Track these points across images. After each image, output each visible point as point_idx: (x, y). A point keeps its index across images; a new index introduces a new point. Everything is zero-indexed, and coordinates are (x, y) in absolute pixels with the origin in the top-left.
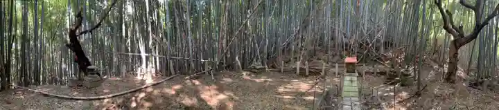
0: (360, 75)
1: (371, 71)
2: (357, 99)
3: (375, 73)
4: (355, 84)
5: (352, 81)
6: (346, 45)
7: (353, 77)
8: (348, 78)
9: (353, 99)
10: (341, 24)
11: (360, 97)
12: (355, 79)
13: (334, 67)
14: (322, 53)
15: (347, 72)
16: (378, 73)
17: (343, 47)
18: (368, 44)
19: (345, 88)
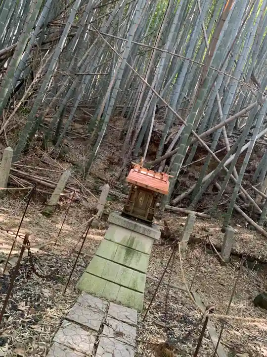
0: (169, 238)
1: (213, 241)
2: (133, 315)
3: (226, 256)
4: (142, 262)
5: (130, 250)
6: (156, 141)
7: (138, 238)
8: (119, 235)
9: (114, 309)
10: (159, 70)
11: (144, 312)
12: (146, 245)
13: (97, 192)
14: (81, 146)
15: (124, 215)
16: (234, 254)
17: (143, 145)
18: (222, 155)
19: (97, 265)
